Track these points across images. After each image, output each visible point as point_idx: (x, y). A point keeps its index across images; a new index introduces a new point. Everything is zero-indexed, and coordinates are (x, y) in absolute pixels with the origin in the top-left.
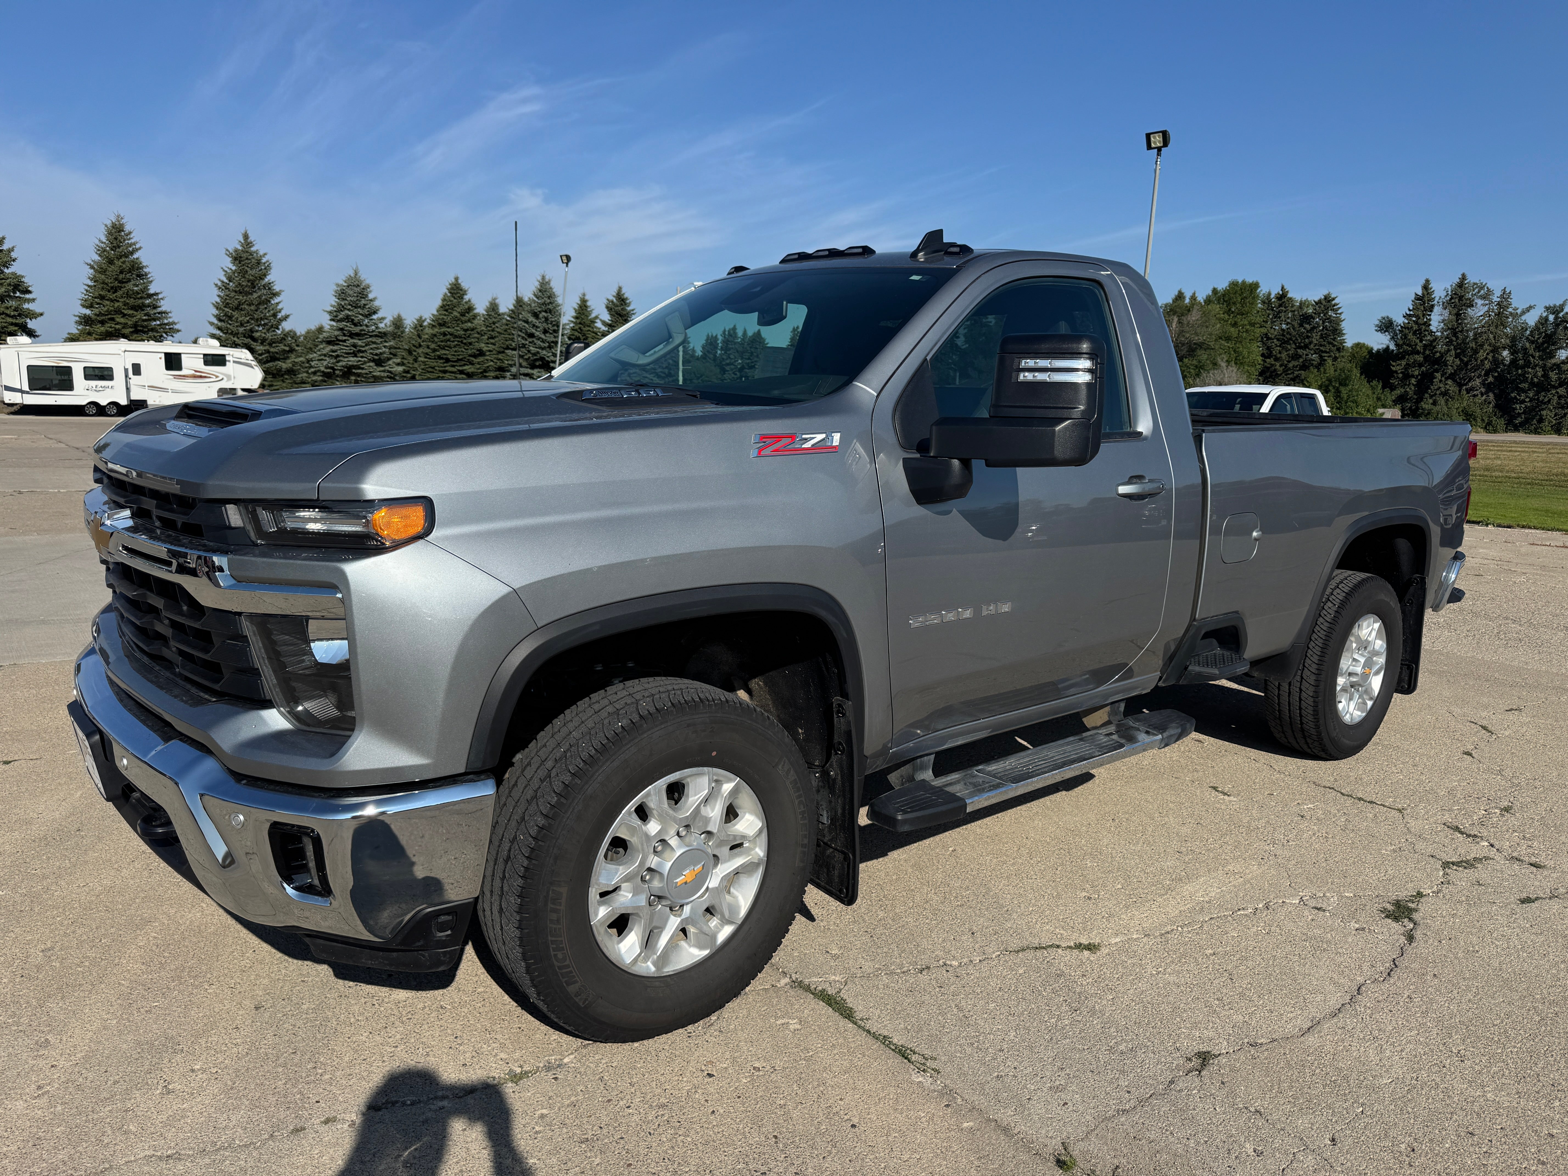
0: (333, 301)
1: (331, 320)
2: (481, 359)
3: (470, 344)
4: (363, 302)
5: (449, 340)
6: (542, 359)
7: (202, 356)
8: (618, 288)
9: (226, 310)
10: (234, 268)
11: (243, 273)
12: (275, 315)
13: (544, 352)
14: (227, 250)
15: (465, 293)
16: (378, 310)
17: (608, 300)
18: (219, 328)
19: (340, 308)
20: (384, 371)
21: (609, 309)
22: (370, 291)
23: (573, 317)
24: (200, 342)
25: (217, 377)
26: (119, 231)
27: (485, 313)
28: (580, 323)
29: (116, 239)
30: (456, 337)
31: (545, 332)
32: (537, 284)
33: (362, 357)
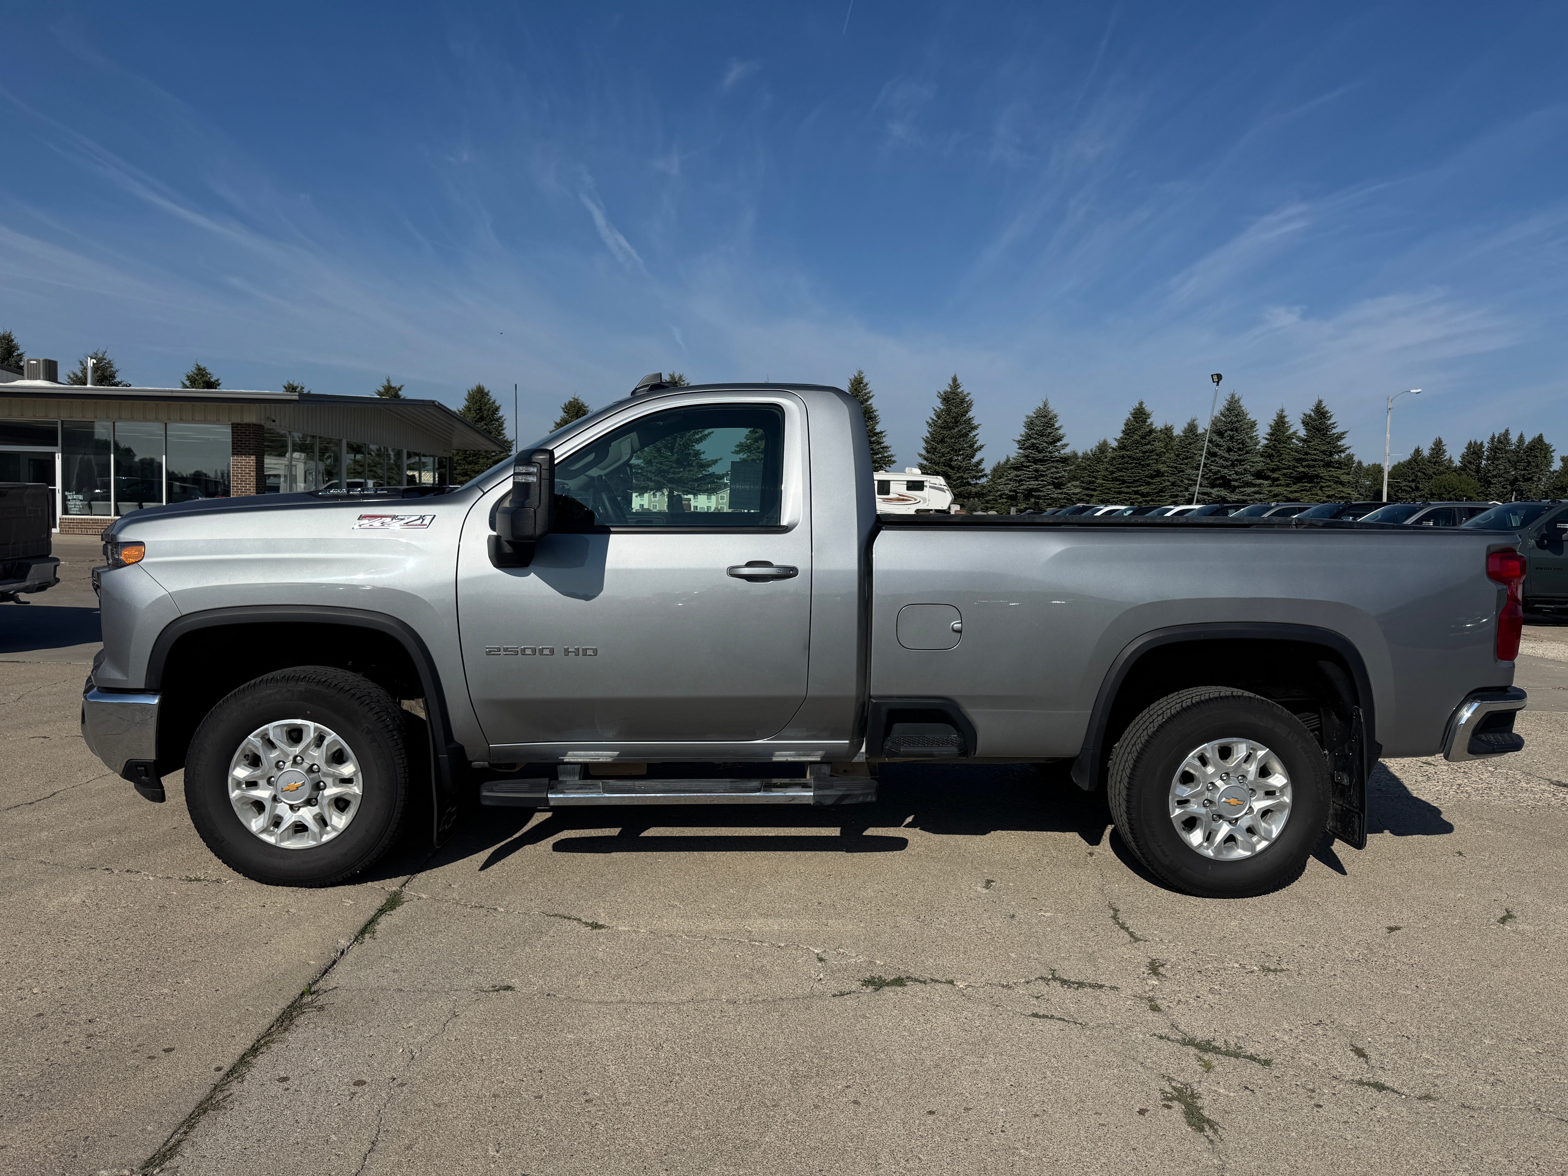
0: (1023, 430)
1: (1020, 448)
2: (1158, 479)
3: (1148, 465)
4: (1049, 430)
5: (1127, 463)
6: (1223, 477)
7: (905, 483)
8: (1317, 402)
9: (933, 443)
10: (942, 407)
11: (948, 411)
12: (971, 446)
13: (1226, 471)
14: (939, 393)
15: (1148, 416)
16: (1063, 437)
17: (1305, 414)
18: (926, 459)
19: (1028, 437)
20: (1061, 493)
21: (1305, 424)
22: (1057, 421)
23: (1267, 434)
24: (906, 471)
25: (916, 500)
26: (859, 384)
27: (1182, 434)
28: (1275, 440)
29: (856, 390)
30: (1134, 459)
31: (1229, 450)
32: (1225, 403)
33: (1043, 481)
